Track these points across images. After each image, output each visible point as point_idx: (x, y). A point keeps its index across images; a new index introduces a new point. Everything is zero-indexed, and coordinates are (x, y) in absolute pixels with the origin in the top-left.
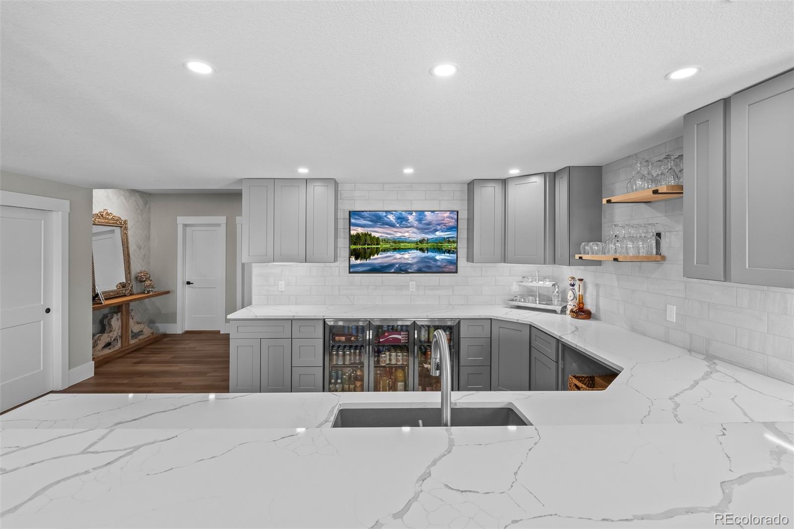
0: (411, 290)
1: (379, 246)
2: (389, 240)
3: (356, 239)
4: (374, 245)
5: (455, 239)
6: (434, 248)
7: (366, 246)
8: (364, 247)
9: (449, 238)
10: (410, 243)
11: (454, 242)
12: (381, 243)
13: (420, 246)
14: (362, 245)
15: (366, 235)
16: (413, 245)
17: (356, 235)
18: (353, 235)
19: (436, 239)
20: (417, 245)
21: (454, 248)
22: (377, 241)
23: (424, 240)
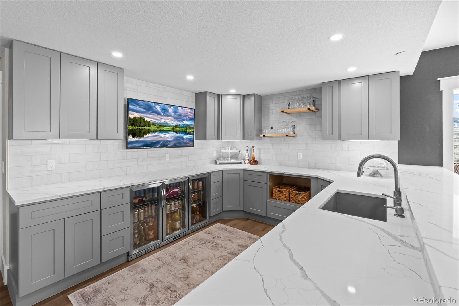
0: (166, 159)
1: (150, 128)
2: (156, 124)
3: (133, 122)
4: (147, 127)
5: (193, 126)
6: (183, 131)
7: (141, 128)
8: (139, 128)
9: (190, 125)
10: (169, 127)
11: (192, 128)
12: (151, 126)
13: (175, 129)
14: (138, 127)
15: (141, 119)
16: (171, 129)
17: (133, 119)
18: (131, 118)
19: (184, 125)
20: (174, 128)
21: (192, 132)
22: (149, 124)
23: (177, 125)
